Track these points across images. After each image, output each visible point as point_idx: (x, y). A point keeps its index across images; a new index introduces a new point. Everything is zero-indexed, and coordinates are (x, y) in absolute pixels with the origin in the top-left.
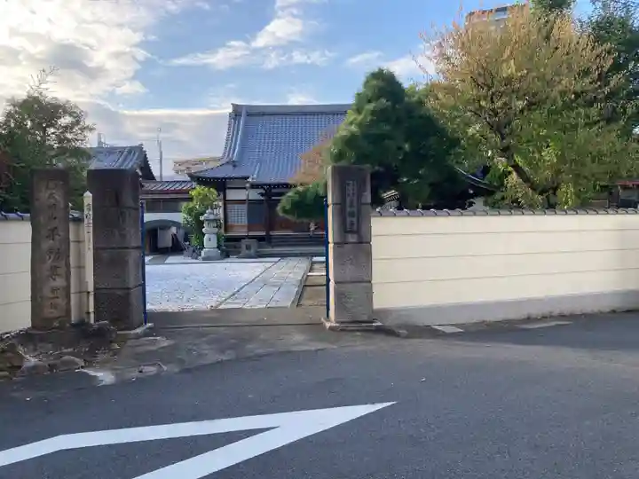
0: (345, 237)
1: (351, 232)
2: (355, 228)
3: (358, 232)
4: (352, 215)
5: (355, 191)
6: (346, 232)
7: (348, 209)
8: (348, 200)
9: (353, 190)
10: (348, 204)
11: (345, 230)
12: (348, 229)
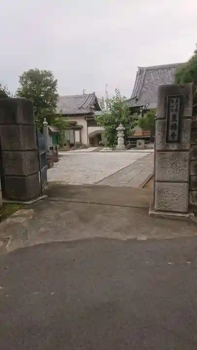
0: (168, 146)
1: (172, 142)
3: (179, 141)
4: (174, 127)
5: (178, 108)
7: (171, 123)
10: (171, 119)
11: (167, 141)
12: (170, 139)
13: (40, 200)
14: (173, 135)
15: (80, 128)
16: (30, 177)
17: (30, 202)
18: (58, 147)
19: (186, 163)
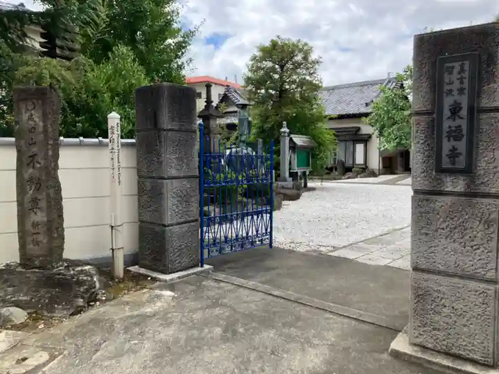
0: (440, 182)
1: (452, 172)
2: (461, 162)
3: (468, 171)
4: (455, 134)
5: (466, 85)
6: (441, 170)
7: (447, 124)
8: (448, 102)
9: (461, 80)
10: (447, 113)
11: (439, 167)
12: (446, 163)
13: (193, 274)
14: (454, 154)
15: (366, 140)
16: (176, 229)
17: (167, 277)
18: (307, 173)
19: (492, 230)
